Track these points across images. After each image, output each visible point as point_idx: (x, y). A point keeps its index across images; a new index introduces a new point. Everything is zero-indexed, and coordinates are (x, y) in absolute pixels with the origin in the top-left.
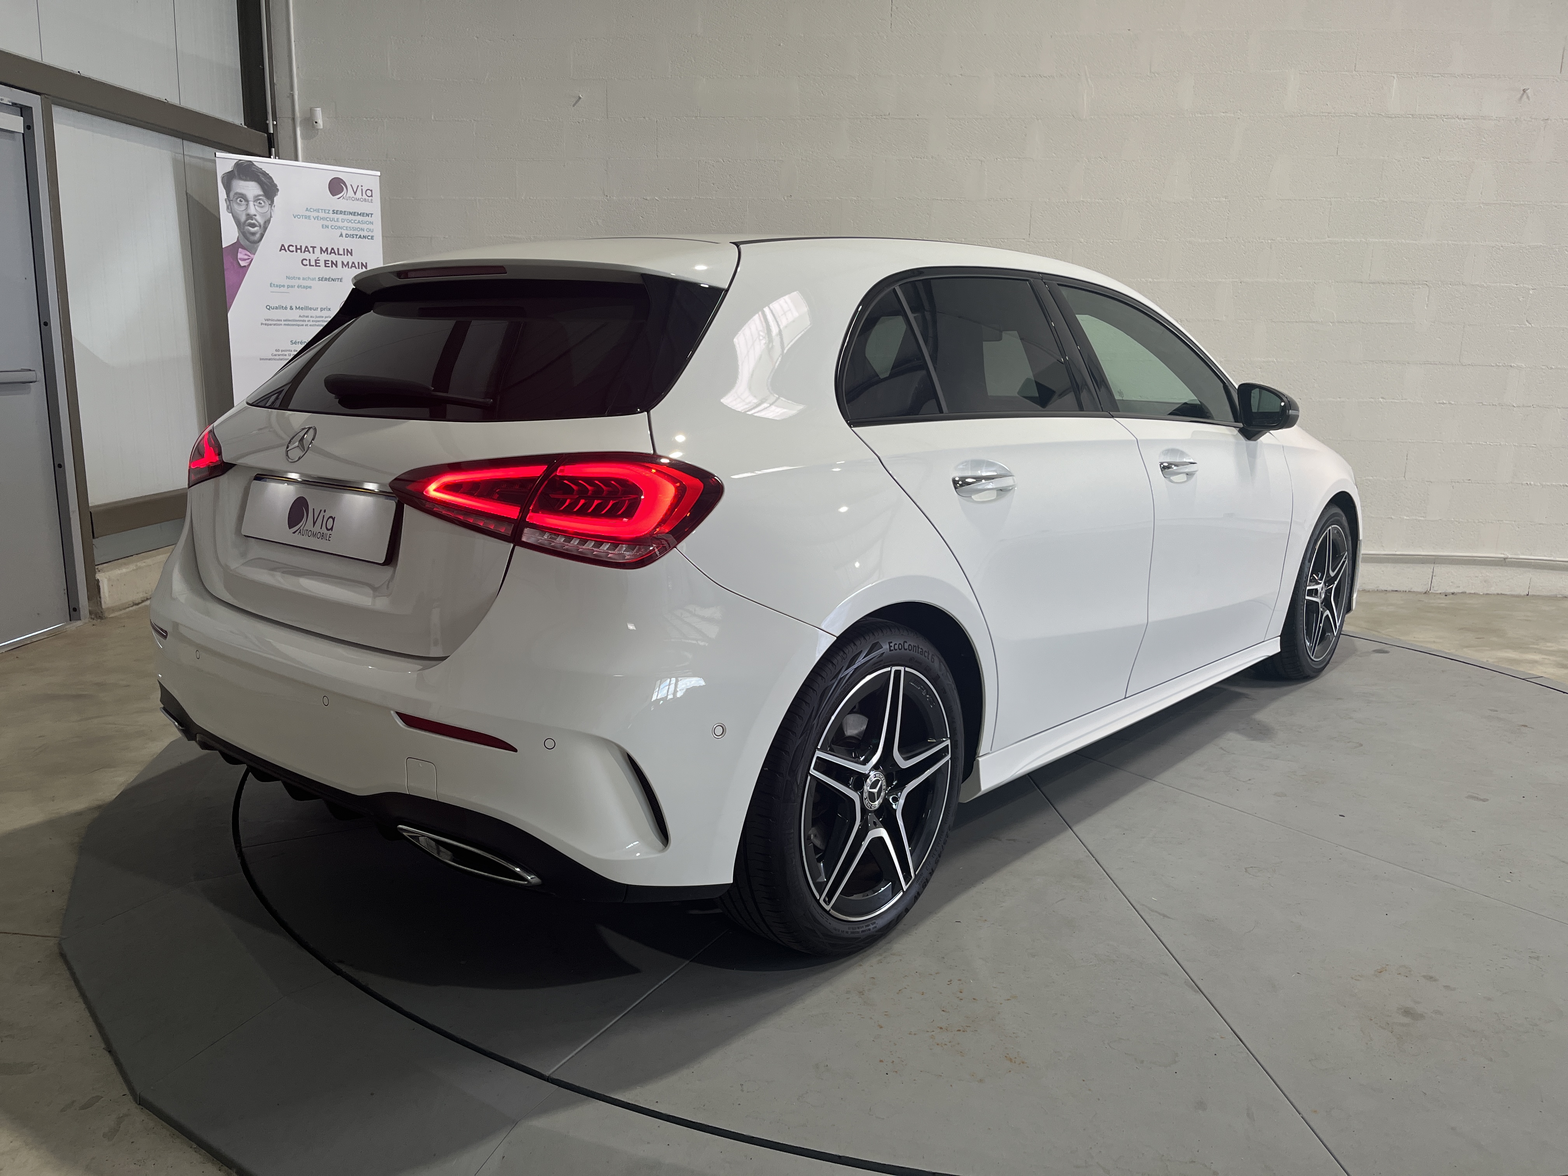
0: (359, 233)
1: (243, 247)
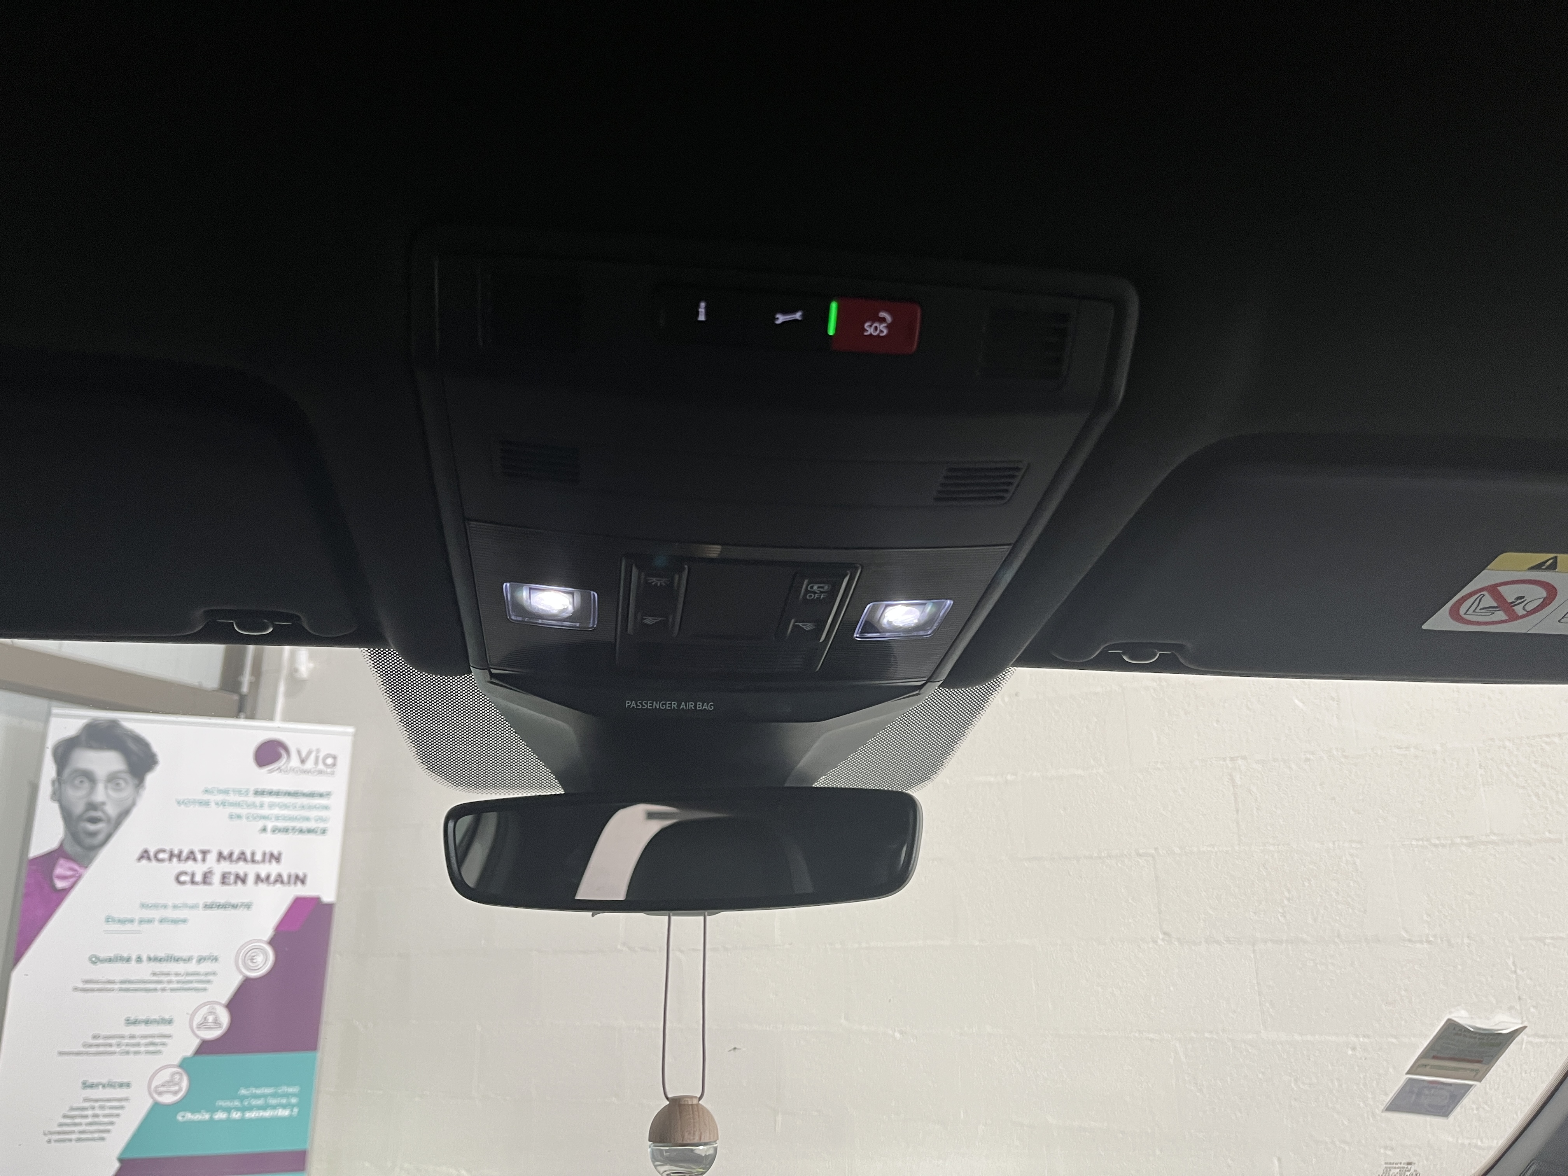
0: (300, 825)
1: (68, 857)
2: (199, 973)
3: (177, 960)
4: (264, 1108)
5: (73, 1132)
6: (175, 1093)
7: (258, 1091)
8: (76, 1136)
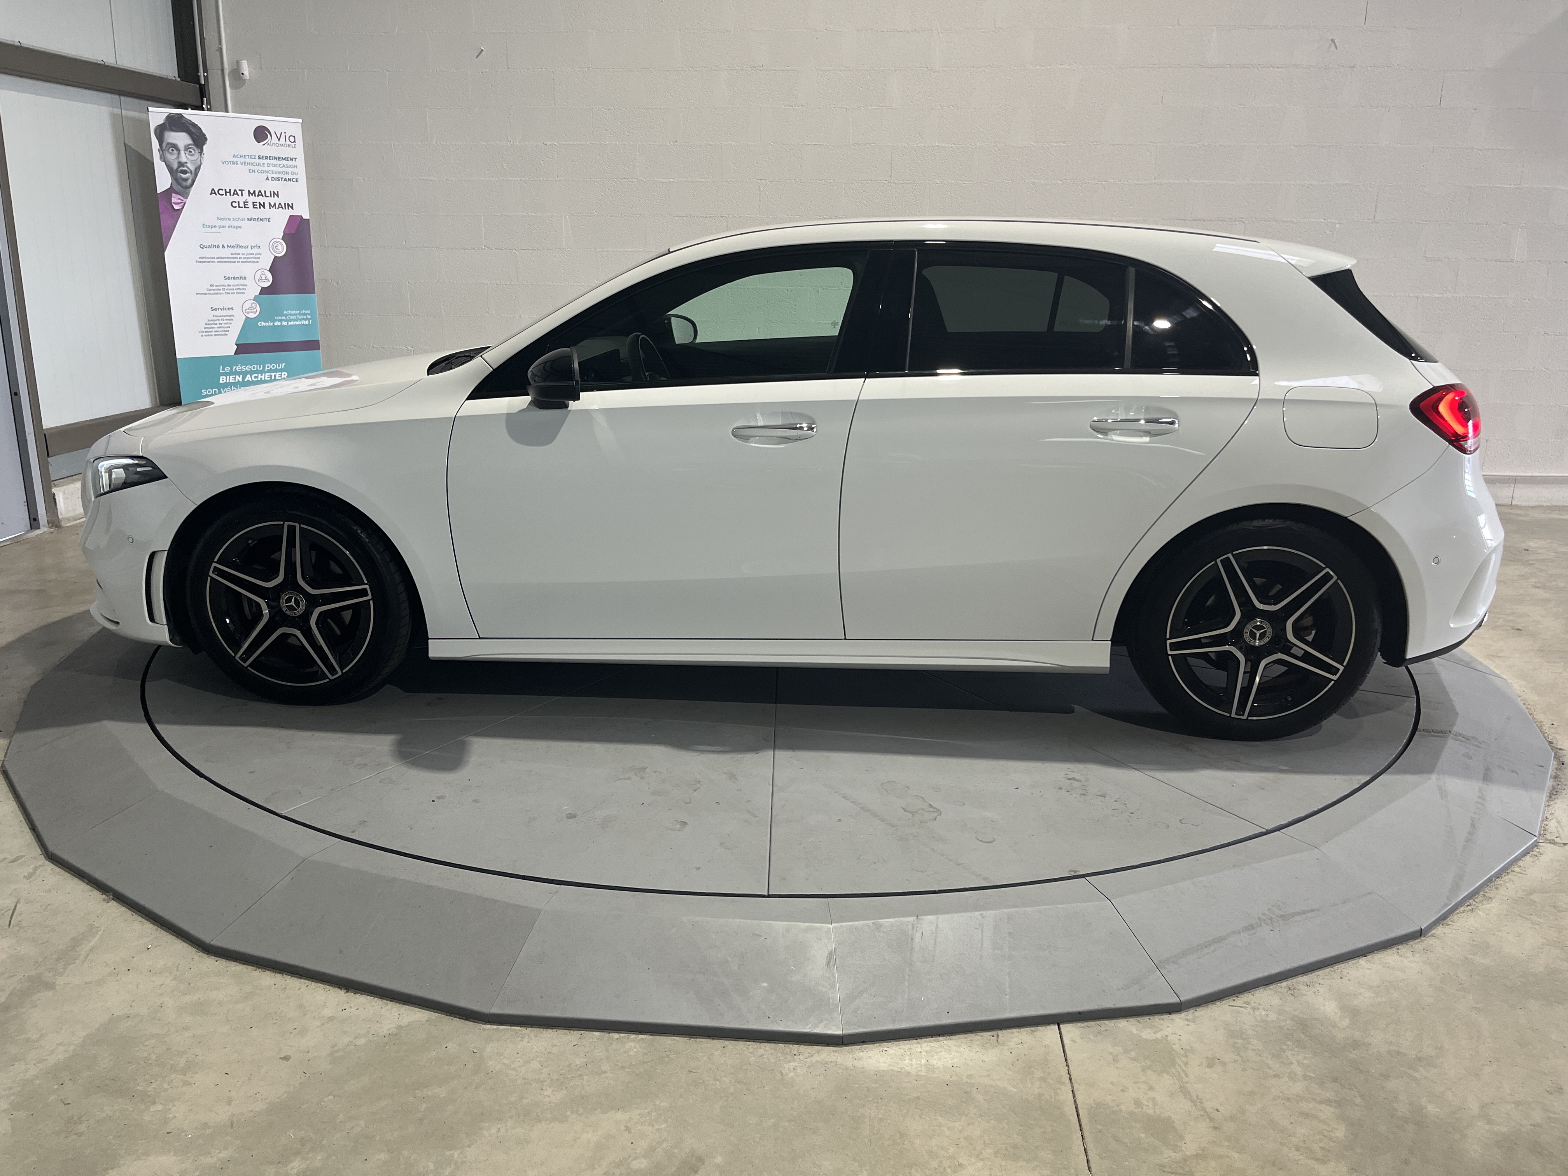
0: (284, 176)
2: (253, 254)
3: (241, 247)
4: (296, 320)
5: (211, 332)
6: (255, 313)
7: (293, 312)
8: (213, 333)
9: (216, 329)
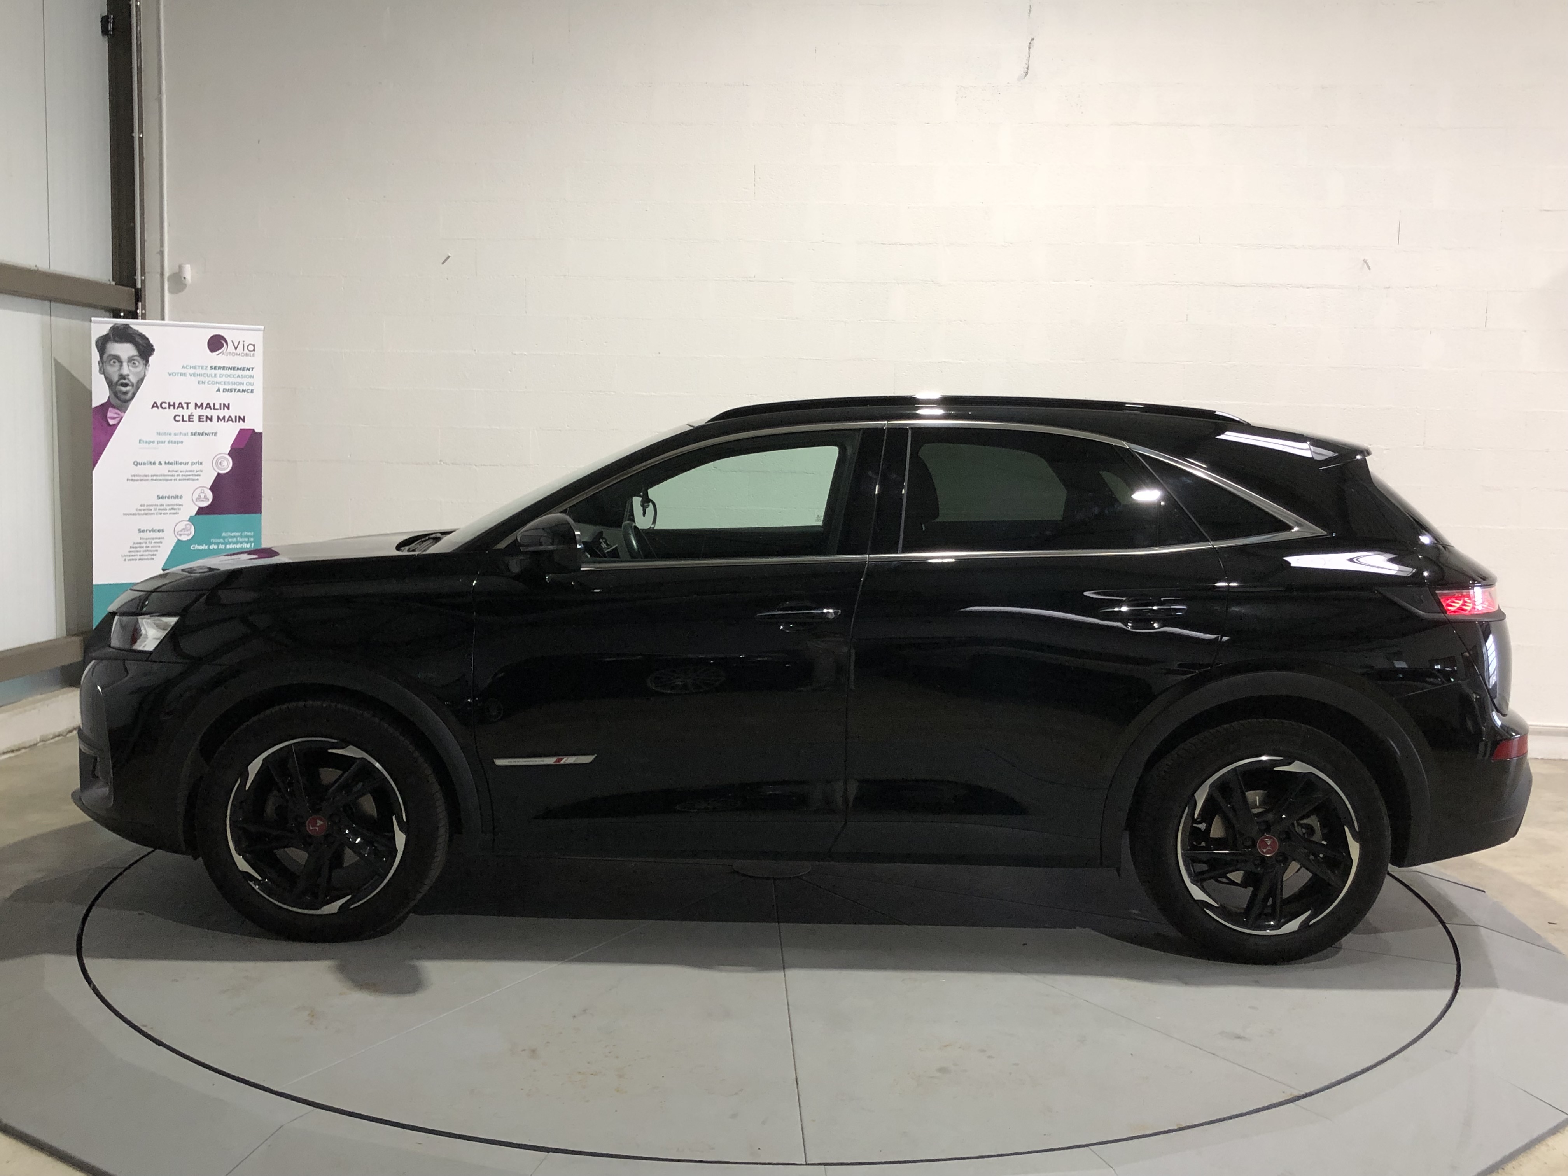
0: (238, 387)
1: (113, 407)
2: (193, 471)
3: (181, 464)
4: (236, 543)
5: (137, 555)
6: (188, 535)
7: (232, 534)
8: (138, 557)
9: (141, 553)
